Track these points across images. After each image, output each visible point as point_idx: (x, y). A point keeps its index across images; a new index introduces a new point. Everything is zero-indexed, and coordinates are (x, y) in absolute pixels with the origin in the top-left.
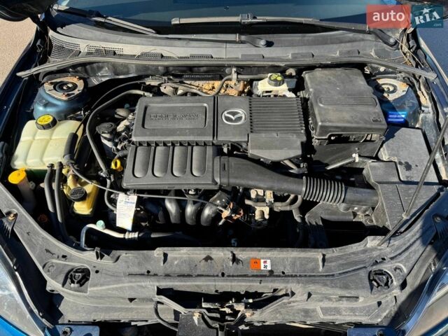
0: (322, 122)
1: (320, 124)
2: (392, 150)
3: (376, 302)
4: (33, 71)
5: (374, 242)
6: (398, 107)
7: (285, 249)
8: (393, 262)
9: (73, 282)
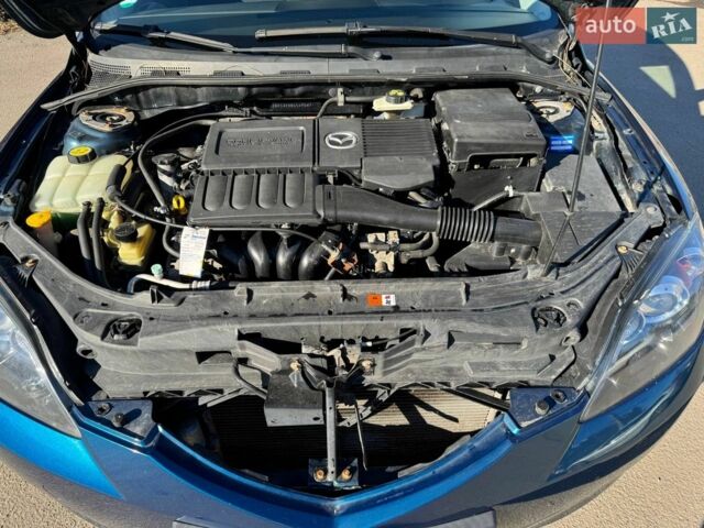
0: (458, 137)
1: (456, 140)
2: (558, 178)
3: (546, 355)
4: (65, 101)
5: (537, 271)
6: (563, 131)
7: (415, 279)
8: (564, 296)
9: (116, 332)
